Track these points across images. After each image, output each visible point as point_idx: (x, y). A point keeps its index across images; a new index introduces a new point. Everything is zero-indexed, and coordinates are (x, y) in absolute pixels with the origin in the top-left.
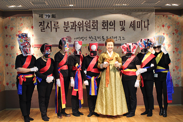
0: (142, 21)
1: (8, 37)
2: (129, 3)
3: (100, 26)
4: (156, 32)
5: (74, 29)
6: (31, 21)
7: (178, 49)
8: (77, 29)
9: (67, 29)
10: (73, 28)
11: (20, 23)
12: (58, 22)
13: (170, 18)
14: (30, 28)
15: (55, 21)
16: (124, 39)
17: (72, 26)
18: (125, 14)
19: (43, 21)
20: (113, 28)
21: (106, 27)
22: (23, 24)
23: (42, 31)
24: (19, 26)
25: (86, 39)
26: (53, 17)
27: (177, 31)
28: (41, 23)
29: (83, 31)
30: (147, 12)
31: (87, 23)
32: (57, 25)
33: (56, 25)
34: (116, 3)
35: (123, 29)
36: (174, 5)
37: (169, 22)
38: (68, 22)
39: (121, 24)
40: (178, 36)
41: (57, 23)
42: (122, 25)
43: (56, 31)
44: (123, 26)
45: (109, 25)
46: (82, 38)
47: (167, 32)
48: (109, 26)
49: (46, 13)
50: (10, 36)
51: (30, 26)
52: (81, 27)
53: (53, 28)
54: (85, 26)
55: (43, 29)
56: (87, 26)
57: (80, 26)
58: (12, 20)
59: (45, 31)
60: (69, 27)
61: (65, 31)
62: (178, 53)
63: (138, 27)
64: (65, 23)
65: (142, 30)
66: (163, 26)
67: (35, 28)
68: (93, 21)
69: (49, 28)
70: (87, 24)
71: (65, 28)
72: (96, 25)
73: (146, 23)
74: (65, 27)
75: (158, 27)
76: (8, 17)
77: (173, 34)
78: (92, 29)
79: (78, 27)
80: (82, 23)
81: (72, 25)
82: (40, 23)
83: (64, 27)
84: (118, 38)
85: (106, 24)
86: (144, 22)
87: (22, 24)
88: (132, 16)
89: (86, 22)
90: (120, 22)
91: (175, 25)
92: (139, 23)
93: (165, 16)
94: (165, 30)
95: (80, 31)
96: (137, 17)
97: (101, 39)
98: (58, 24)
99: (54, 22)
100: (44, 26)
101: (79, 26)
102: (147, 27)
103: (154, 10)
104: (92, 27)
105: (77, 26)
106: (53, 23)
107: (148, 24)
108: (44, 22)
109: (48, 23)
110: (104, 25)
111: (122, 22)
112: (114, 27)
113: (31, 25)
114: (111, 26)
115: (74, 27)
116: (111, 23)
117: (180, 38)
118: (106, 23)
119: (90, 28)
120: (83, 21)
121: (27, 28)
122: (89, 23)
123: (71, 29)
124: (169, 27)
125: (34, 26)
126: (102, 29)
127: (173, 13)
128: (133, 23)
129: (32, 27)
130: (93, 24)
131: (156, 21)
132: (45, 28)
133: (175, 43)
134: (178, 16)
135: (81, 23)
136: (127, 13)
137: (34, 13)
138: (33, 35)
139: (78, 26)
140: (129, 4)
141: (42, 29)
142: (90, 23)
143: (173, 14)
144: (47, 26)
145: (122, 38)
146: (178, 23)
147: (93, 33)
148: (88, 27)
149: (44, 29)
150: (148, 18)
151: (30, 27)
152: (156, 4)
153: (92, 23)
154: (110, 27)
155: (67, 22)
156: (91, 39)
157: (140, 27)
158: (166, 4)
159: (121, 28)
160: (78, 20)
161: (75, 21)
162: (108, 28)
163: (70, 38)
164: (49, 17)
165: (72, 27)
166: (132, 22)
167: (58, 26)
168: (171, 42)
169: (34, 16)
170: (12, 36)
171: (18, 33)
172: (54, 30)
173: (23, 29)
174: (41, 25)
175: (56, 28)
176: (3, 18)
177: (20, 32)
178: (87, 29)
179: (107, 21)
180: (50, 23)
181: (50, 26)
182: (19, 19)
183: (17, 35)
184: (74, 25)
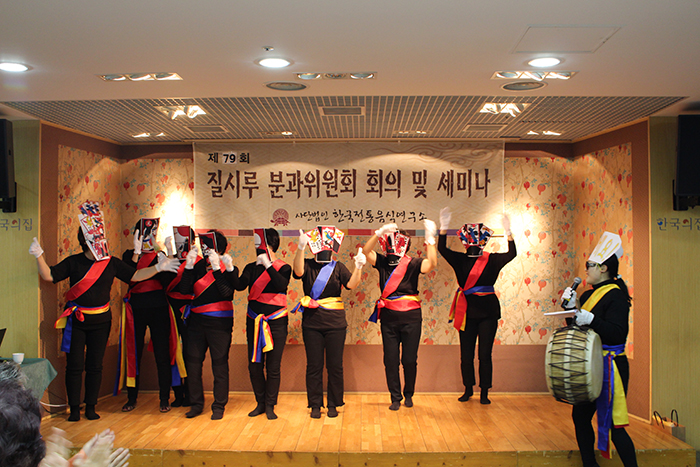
0: (470, 171)
1: (131, 208)
2: (430, 130)
3: (362, 184)
4: (508, 201)
5: (295, 190)
6: (187, 171)
7: (566, 245)
8: (304, 191)
9: (277, 191)
10: (293, 188)
11: (160, 175)
12: (255, 174)
13: (544, 165)
14: (185, 188)
17: (290, 183)
18: (427, 154)
20: (395, 190)
21: (377, 188)
22: (169, 177)
23: (214, 196)
24: (157, 182)
25: (325, 217)
26: (243, 161)
27: (562, 198)
28: (214, 174)
29: (318, 196)
30: (485, 148)
31: (328, 176)
32: (253, 181)
33: (250, 181)
34: (397, 129)
35: (422, 193)
36: (549, 133)
37: (541, 176)
38: (281, 173)
39: (417, 181)
40: (565, 213)
41: (252, 176)
42: (420, 182)
43: (251, 197)
44: (422, 185)
45: (384, 181)
46: (314, 214)
47: (537, 203)
48: (385, 186)
49: (225, 150)
50: (136, 208)
51: (185, 182)
52: (314, 186)
53: (244, 188)
54: (323, 184)
55: (217, 190)
56: (328, 184)
57: (312, 183)
58: (141, 167)
59: (221, 196)
60: (283, 186)
61: (273, 196)
62: (565, 256)
63: (459, 188)
64: (272, 175)
65: (470, 195)
66: (527, 186)
67: (197, 188)
68: (344, 171)
69: (233, 187)
70: (328, 180)
71: (274, 189)
72: (352, 180)
73: (482, 178)
74: (273, 186)
75: (513, 188)
76: (133, 158)
77: (553, 206)
78: (342, 191)
79: (305, 186)
80: (315, 177)
81: (292, 180)
82: (209, 174)
83: (270, 186)
84: (408, 215)
85: (378, 178)
86: (477, 175)
87: (166, 178)
88: (446, 160)
89: (326, 173)
90: (414, 174)
91: (558, 183)
92: (462, 176)
93: (532, 160)
94: (531, 197)
95: (310, 196)
96: (457, 163)
97: (364, 218)
98: (254, 177)
99: (246, 173)
100: (220, 184)
101: (308, 184)
102: (483, 188)
103: (502, 144)
104: (341, 187)
105: (302, 183)
106: (242, 176)
107: (487, 181)
108: (220, 172)
109: (231, 176)
110: (373, 181)
111: (420, 174)
112: (399, 186)
113: (188, 180)
114: (390, 184)
115: (296, 187)
117: (572, 217)
118: (377, 175)
119: (336, 189)
120: (318, 172)
121: (178, 187)
122: (333, 175)
123: (287, 191)
124: (541, 188)
125: (196, 183)
126: (368, 191)
127: (552, 153)
128: (446, 178)
129: (191, 186)
130: (343, 180)
131: (507, 173)
133: (559, 230)
134: (564, 160)
135: (313, 176)
136: (432, 152)
137: (196, 151)
138: (192, 206)
139: (305, 183)
141: (214, 190)
142: (336, 177)
143: (553, 156)
144: (229, 182)
145: (417, 215)
146: (567, 178)
147: (344, 201)
148: (332, 187)
149: (220, 191)
150: (487, 164)
151: (185, 184)
153: (342, 175)
154: (389, 187)
155: (279, 174)
156: (340, 216)
157: (464, 188)
158: (528, 130)
159: (416, 190)
160: (305, 168)
161: (299, 172)
162: (383, 189)
163: (286, 213)
164: (234, 160)
165: (290, 187)
166: (446, 173)
167: (256, 183)
168: (547, 227)
169: (197, 157)
170: (141, 208)
171: (155, 201)
172: (245, 193)
173: (168, 190)
174: (212, 179)
175: (251, 189)
176: (121, 163)
177: (160, 197)
178: (328, 192)
179: (381, 171)
180: (235, 175)
181: (235, 184)
182: (159, 164)
183: (152, 205)
184: (296, 182)
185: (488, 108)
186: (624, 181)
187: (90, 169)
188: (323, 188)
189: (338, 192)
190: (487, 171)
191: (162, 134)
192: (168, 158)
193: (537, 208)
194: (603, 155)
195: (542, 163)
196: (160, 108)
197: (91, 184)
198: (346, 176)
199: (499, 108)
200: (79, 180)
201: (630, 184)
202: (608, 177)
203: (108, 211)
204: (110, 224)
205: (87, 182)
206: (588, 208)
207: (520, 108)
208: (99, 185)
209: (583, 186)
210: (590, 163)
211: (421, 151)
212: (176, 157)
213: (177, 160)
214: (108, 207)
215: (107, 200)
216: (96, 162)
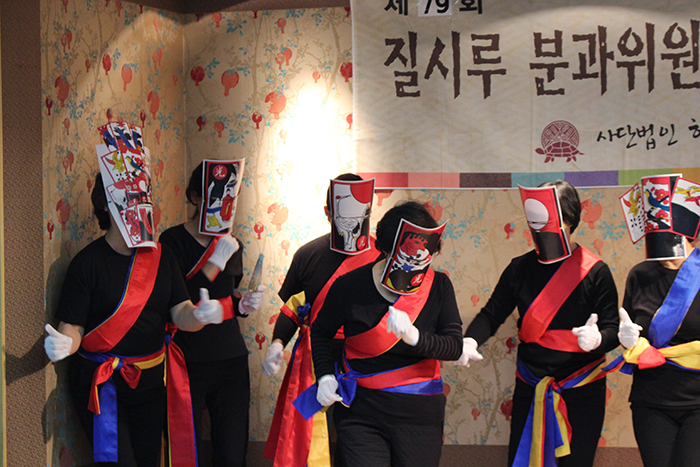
1: (209, 128)
5: (595, 75)
6: (337, 38)
8: (616, 76)
9: (551, 77)
10: (590, 70)
11: (274, 48)
12: (495, 38)
14: (333, 78)
15: (478, 34)
17: (582, 57)
19: (410, 33)
22: (294, 52)
23: (401, 94)
24: (268, 65)
25: (667, 138)
26: (468, 8)
28: (399, 43)
29: (651, 87)
31: (676, 38)
32: (492, 55)
33: (484, 55)
41: (488, 43)
43: (487, 93)
46: (642, 132)
50: (220, 126)
51: (331, 63)
52: (642, 63)
53: (470, 73)
54: (664, 57)
55: (408, 79)
56: (676, 58)
57: (636, 56)
58: (231, 30)
59: (417, 94)
60: (565, 65)
61: (541, 91)
64: (539, 40)
67: (360, 75)
69: (444, 71)
70: (675, 46)
71: (543, 73)
74: (539, 66)
76: (211, 11)
79: (620, 65)
80: (644, 40)
81: (586, 51)
82: (388, 42)
83: (533, 66)
87: (288, 53)
89: (671, 29)
95: (631, 86)
98: (495, 47)
99: (474, 37)
100: (414, 64)
101: (626, 59)
105: (612, 56)
106: (467, 45)
108: (413, 36)
109: (439, 46)
113: (338, 59)
115: (596, 68)
119: (695, 69)
120: (650, 28)
121: (316, 76)
122: (689, 34)
123: (575, 77)
125: (358, 64)
129: (347, 72)
132: (422, 73)
135: (637, 39)
138: (350, 119)
139: (619, 57)
141: (401, 79)
142: (695, 39)
144: (435, 60)
148: (686, 64)
149: (414, 82)
151: (333, 67)
155: (553, 37)
160: (617, 21)
161: (602, 31)
163: (572, 132)
164: (446, 4)
165: (583, 67)
167: (498, 60)
169: (358, 3)
170: (230, 126)
171: (264, 108)
172: (472, 86)
173: (294, 83)
174: (395, 54)
175: (487, 76)
176: (185, 22)
177: (274, 99)
178: (676, 78)
180: (448, 42)
181: (449, 63)
182: (269, 21)
183: (257, 119)
184: (598, 55)
187: (114, 37)
188: (664, 68)
192: (291, 7)
197: (116, 73)
200: (88, 65)
203: (157, 135)
204: (161, 165)
205: (107, 67)
208: (135, 75)
212: (309, 7)
213: (312, 11)
214: (157, 124)
215: (154, 110)
216: (127, 23)
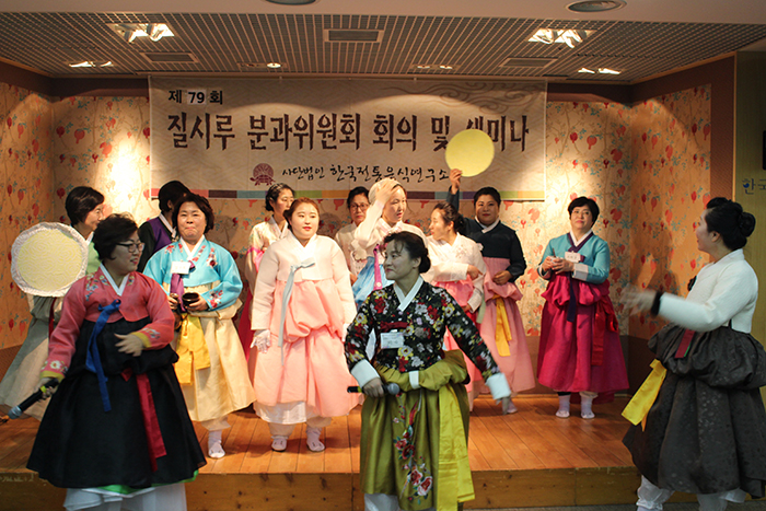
0: (504, 119)
1: (67, 161)
2: (458, 64)
3: (367, 133)
4: (550, 157)
5: (282, 140)
6: (141, 113)
7: (621, 212)
8: (293, 141)
9: (259, 140)
10: (279, 137)
11: (105, 118)
12: (229, 118)
13: (595, 112)
14: (139, 136)
15: (220, 115)
16: (444, 177)
17: (275, 130)
18: (449, 96)
19: (183, 113)
20: (410, 141)
21: (386, 137)
22: (117, 121)
23: (177, 146)
24: (101, 127)
25: (319, 174)
26: (215, 101)
27: (616, 154)
28: (176, 118)
29: (311, 148)
30: (523, 89)
31: (325, 122)
32: (228, 127)
33: (223, 126)
34: (416, 62)
35: (443, 145)
36: (606, 71)
37: (592, 125)
38: (263, 117)
39: (437, 129)
40: (620, 172)
41: (226, 120)
42: (440, 132)
43: (224, 147)
44: (443, 134)
45: (395, 130)
46: (306, 171)
47: (585, 159)
48: (397, 135)
49: (191, 87)
50: (73, 160)
51: (138, 127)
52: (307, 135)
53: (215, 136)
54: (318, 132)
55: (181, 138)
56: (324, 133)
57: (304, 131)
58: (80, 106)
59: (186, 146)
60: (267, 134)
61: (253, 147)
62: (619, 226)
64: (252, 120)
65: (503, 149)
66: (574, 137)
67: (154, 135)
68: (344, 116)
69: (201, 135)
70: (324, 127)
71: (255, 138)
72: (355, 128)
73: (518, 127)
74: (253, 134)
75: (557, 140)
76: (68, 96)
77: (606, 163)
78: (341, 141)
79: (295, 135)
80: (308, 122)
81: (277, 127)
82: (170, 117)
83: (249, 134)
84: (425, 173)
85: (388, 126)
86: (512, 123)
87: (113, 121)
88: (473, 104)
89: (322, 117)
90: (434, 120)
91: (613, 134)
92: (493, 124)
93: (580, 106)
94: (579, 152)
95: (301, 147)
96: (488, 107)
97: (370, 176)
98: (229, 122)
99: (218, 117)
100: (184, 130)
101: (298, 132)
102: (519, 140)
103: (544, 85)
104: (340, 136)
105: (291, 130)
106: (213, 121)
107: (525, 131)
108: (184, 115)
109: (199, 121)
110: (381, 130)
111: (441, 120)
112: (414, 136)
113: (142, 125)
114: (403, 132)
115: (283, 136)
116: (405, 123)
117: (629, 178)
118: (386, 122)
119: (334, 139)
120: (311, 116)
121: (129, 134)
122: (331, 121)
123: (272, 140)
124: (592, 141)
125: (153, 129)
126: (375, 142)
127: (605, 97)
128: (474, 126)
129: (147, 133)
130: (344, 127)
131: (550, 122)
132: (189, 135)
133: (612, 194)
134: (620, 106)
135: (304, 121)
136: (456, 94)
137: (153, 87)
138: (148, 159)
139: (294, 129)
140: (459, 67)
141: (177, 138)
142: (334, 123)
143: (606, 100)
144: (196, 128)
145: (437, 173)
146: (623, 128)
147: (345, 154)
148: (329, 136)
149: (184, 140)
150: (526, 110)
151: (139, 130)
152: (547, 68)
153: (342, 121)
154: (401, 137)
155: (260, 119)
156: (339, 173)
157: (496, 140)
158: (580, 67)
159: (436, 142)
160: (294, 112)
161: (286, 116)
162: (394, 140)
163: (270, 169)
164: (203, 99)
165: (276, 135)
166: (473, 121)
167: (231, 130)
168: (598, 189)
169: (153, 95)
170: (79, 161)
171: (99, 151)
172: (216, 143)
173: (116, 138)
174: (174, 124)
175: (224, 138)
176: (53, 101)
177: (106, 147)
178: (324, 143)
179: (391, 117)
180: (203, 119)
181: (204, 131)
182: (103, 104)
183: (95, 157)
184: (284, 130)
185: (542, 35)
186: (700, 132)
187: (14, 108)
189: (337, 143)
190: (524, 118)
191: (109, 63)
192: (115, 95)
193: (586, 166)
194: (672, 99)
195: (593, 110)
196: (113, 26)
197: (14, 128)
198: (347, 121)
199: (555, 36)
201: (709, 136)
202: (678, 128)
203: (37, 164)
204: (39, 181)
205: (10, 125)
206: (651, 167)
207: (582, 35)
208: (25, 130)
209: (644, 138)
210: (654, 109)
211: (442, 91)
212: (126, 96)
213: (128, 98)
214: (37, 158)
215: (35, 150)
216: (21, 100)
